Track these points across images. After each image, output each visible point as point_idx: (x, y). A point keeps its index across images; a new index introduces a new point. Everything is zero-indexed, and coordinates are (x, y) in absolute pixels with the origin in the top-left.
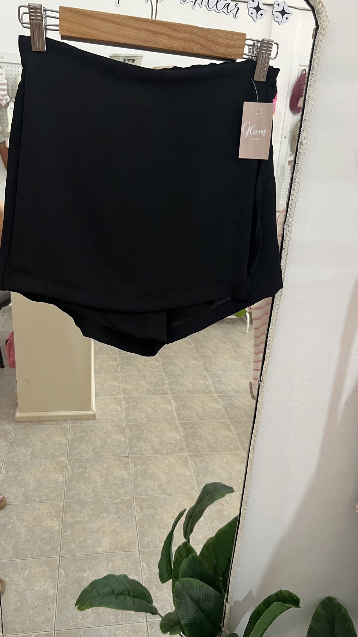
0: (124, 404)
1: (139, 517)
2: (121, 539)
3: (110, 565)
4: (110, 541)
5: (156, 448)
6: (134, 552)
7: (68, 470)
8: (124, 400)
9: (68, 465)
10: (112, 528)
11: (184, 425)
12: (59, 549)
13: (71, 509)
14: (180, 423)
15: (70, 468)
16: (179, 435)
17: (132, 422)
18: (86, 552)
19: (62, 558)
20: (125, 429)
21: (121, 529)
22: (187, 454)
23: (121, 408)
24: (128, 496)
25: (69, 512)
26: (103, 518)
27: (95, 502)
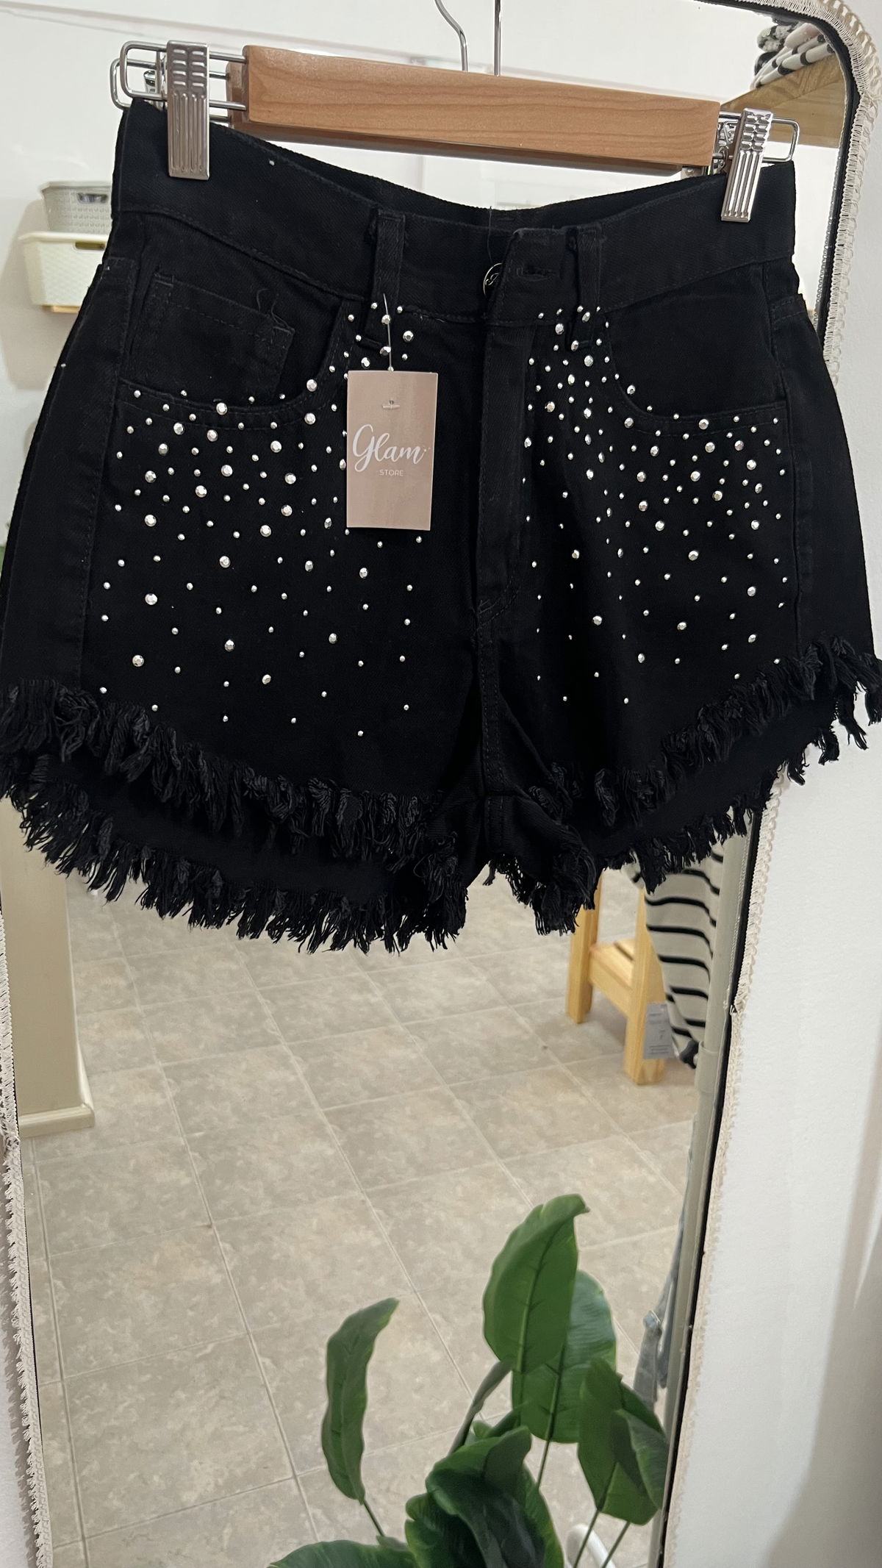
0: (169, 1083)
1: (275, 1384)
2: (239, 1454)
3: (227, 1534)
4: (211, 1467)
5: (279, 1189)
6: (281, 1483)
7: (56, 1294)
8: (168, 1077)
9: (55, 1275)
10: (210, 1428)
11: (335, 1117)
12: (77, 1519)
13: (87, 1397)
14: (327, 1114)
15: (59, 1283)
16: (332, 1146)
17: (201, 1131)
18: (154, 1512)
19: (90, 1542)
20: (184, 1152)
21: (235, 1428)
22: (362, 1192)
23: (164, 1096)
24: (234, 1333)
25: (84, 1409)
26: (179, 1406)
27: (149, 1364)
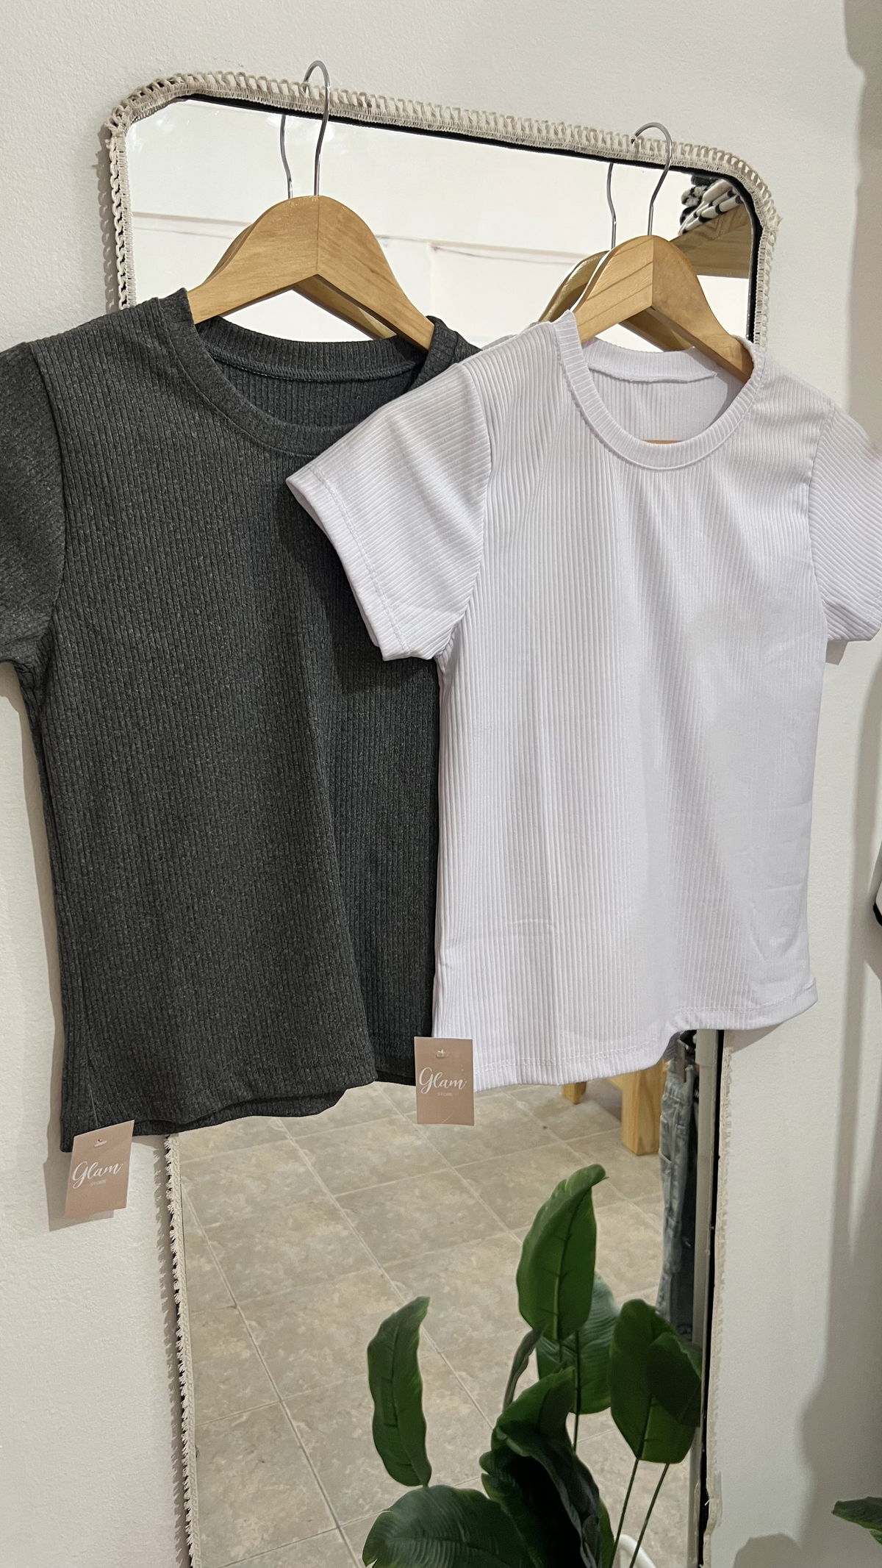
1: (311, 1445)
4: (256, 1524)
5: (299, 1270)
6: (326, 1534)
10: (251, 1489)
11: (348, 1202)
14: (337, 1199)
16: (346, 1228)
22: (380, 1268)
